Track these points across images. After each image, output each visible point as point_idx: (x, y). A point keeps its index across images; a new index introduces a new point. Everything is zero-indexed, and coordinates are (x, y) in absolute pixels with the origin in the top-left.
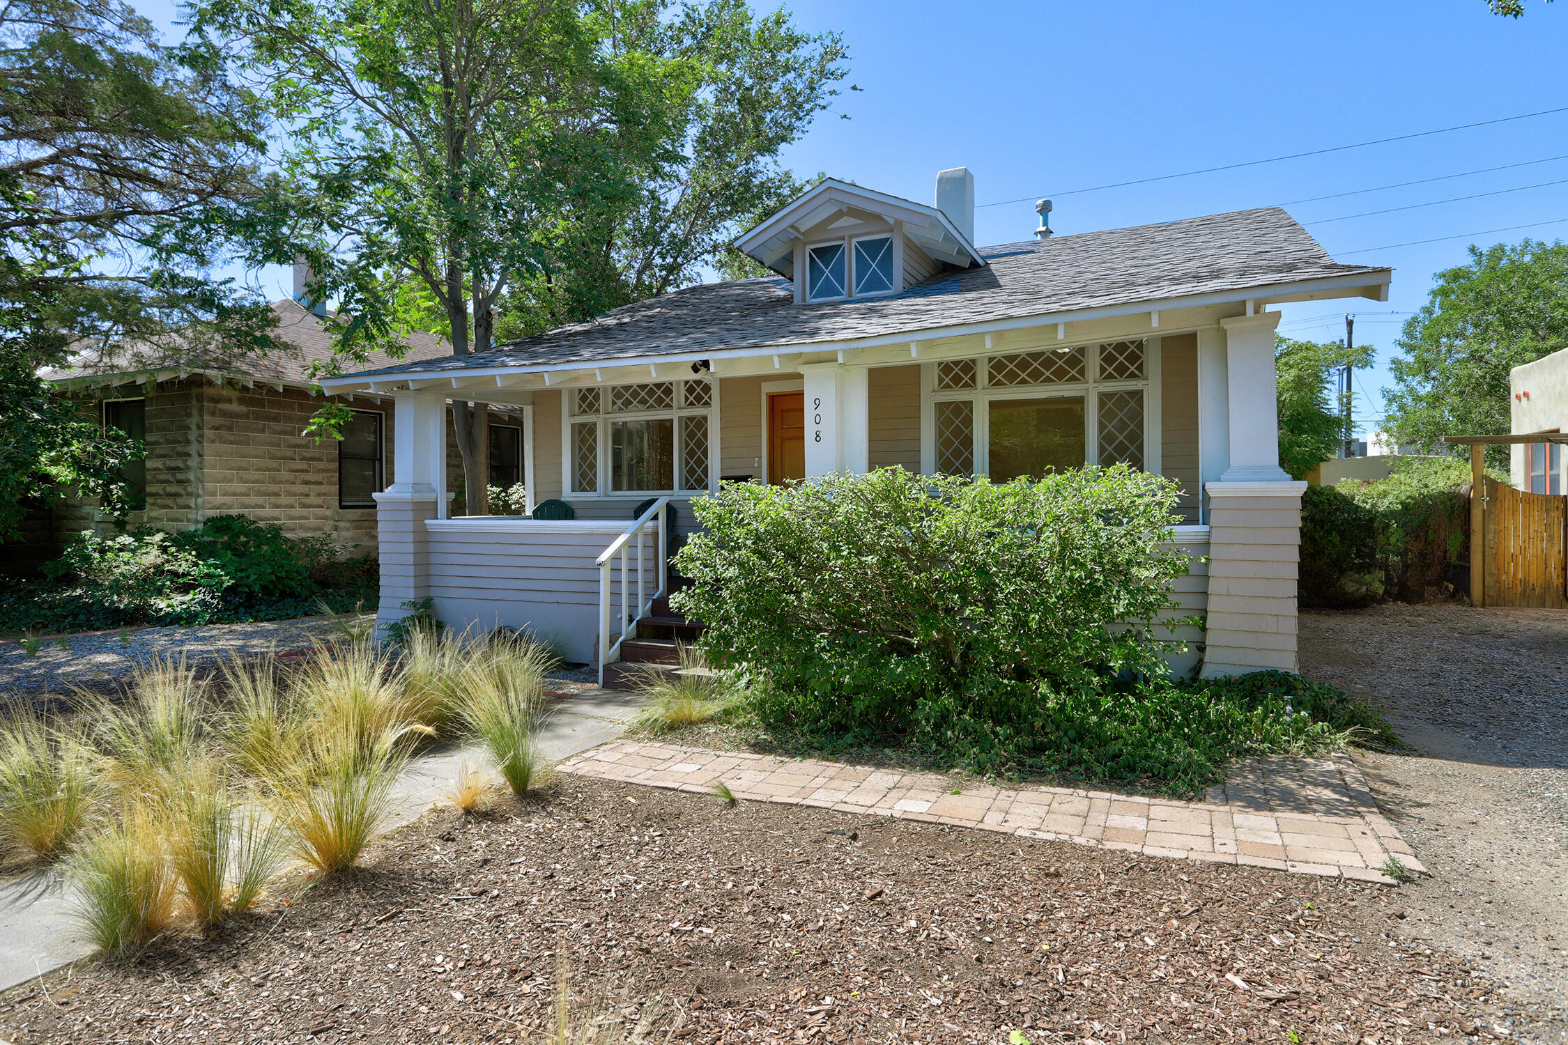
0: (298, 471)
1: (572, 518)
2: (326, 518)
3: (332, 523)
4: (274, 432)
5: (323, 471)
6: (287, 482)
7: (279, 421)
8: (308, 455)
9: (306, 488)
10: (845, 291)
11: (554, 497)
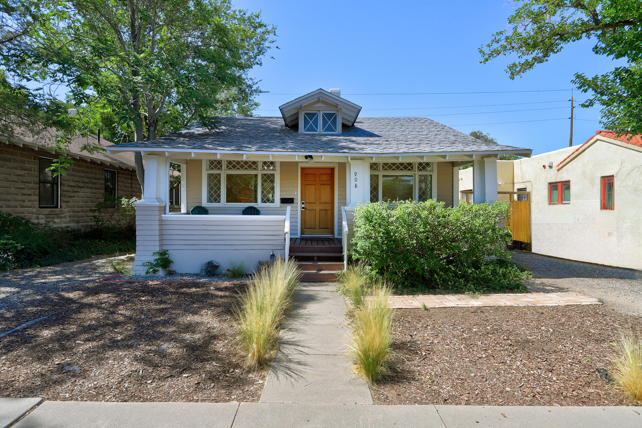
0: (20, 188)
2: (33, 213)
3: (36, 215)
4: (8, 168)
5: (32, 188)
6: (14, 194)
7: (10, 162)
8: (25, 180)
9: (23, 197)
10: (318, 131)
11: (199, 205)
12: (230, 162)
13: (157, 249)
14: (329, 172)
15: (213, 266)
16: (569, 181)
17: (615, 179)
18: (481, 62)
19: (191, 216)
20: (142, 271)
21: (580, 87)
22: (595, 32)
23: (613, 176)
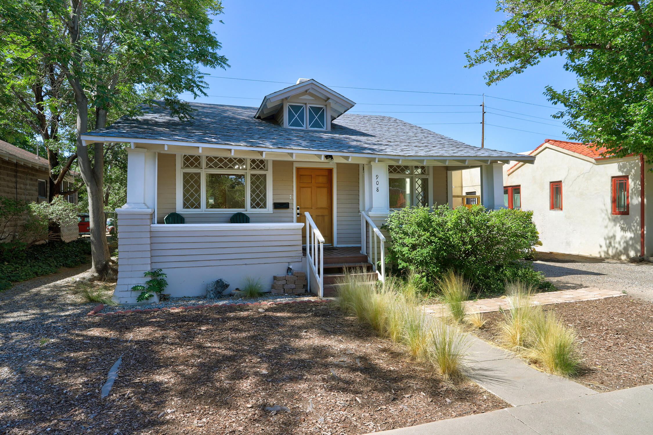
1: (184, 223)
10: (305, 126)
11: (172, 211)
12: (210, 159)
13: (148, 268)
14: (326, 173)
15: (224, 286)
16: (520, 186)
17: (563, 185)
18: (466, 67)
19: (166, 225)
20: (131, 299)
21: (551, 99)
22: (567, 51)
23: (561, 182)
